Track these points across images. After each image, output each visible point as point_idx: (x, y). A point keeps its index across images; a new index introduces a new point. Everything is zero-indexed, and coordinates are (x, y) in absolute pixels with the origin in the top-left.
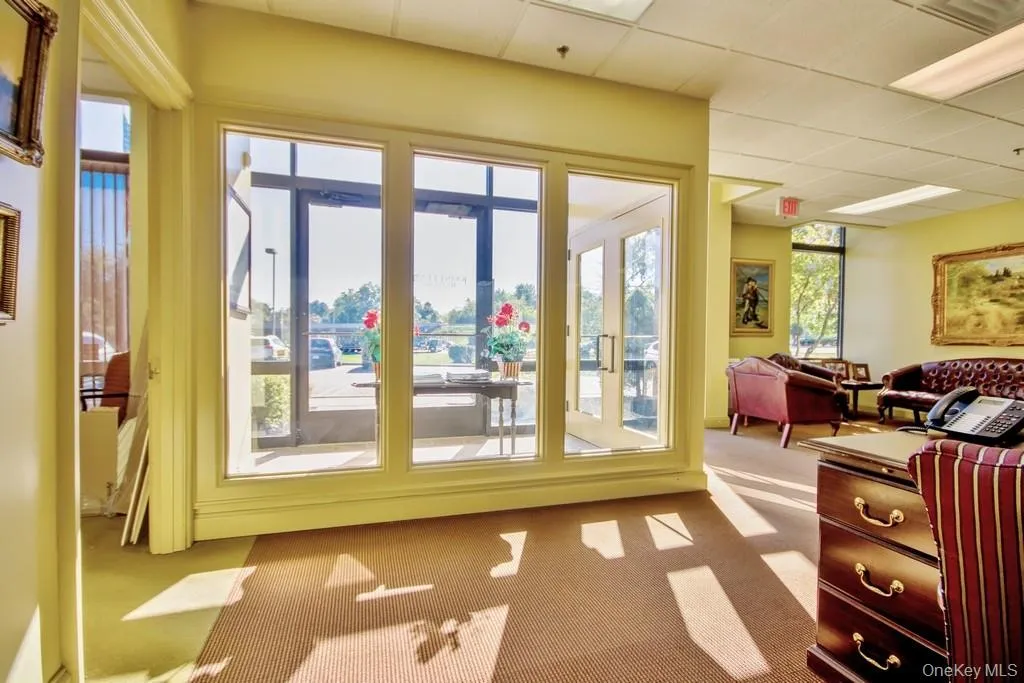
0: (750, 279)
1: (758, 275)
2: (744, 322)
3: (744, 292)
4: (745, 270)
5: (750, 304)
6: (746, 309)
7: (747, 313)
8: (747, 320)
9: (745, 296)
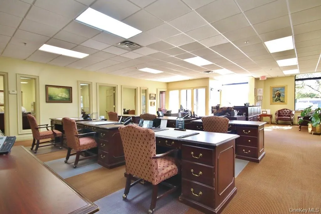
0: (277, 91)
1: (280, 89)
2: (275, 101)
3: (276, 94)
4: (275, 89)
5: (278, 96)
6: (276, 98)
7: (277, 99)
8: (276, 100)
9: (276, 95)
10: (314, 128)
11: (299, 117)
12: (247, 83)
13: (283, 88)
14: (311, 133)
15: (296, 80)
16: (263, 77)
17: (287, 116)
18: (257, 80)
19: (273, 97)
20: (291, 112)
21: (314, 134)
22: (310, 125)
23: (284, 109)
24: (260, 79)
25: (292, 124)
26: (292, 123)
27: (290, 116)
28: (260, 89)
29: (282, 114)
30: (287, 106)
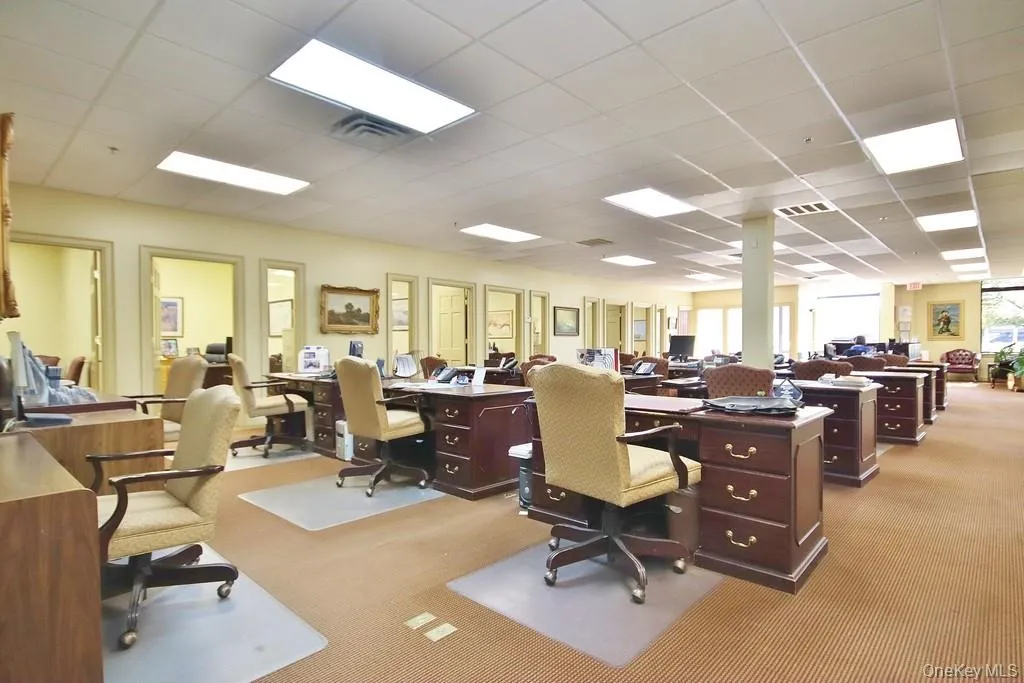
0: (944, 311)
2: (939, 333)
3: (940, 318)
6: (941, 326)
7: (942, 328)
8: (942, 332)
9: (940, 320)
10: (1017, 380)
11: (990, 366)
12: (878, 294)
13: (956, 307)
14: (1013, 390)
15: (984, 290)
16: (915, 284)
17: (966, 364)
18: (899, 288)
19: (934, 326)
20: (973, 355)
21: (1018, 391)
22: (1010, 376)
23: (958, 351)
24: (908, 288)
25: (977, 380)
26: (976, 378)
27: (971, 364)
28: (905, 307)
29: (954, 361)
30: (966, 343)
